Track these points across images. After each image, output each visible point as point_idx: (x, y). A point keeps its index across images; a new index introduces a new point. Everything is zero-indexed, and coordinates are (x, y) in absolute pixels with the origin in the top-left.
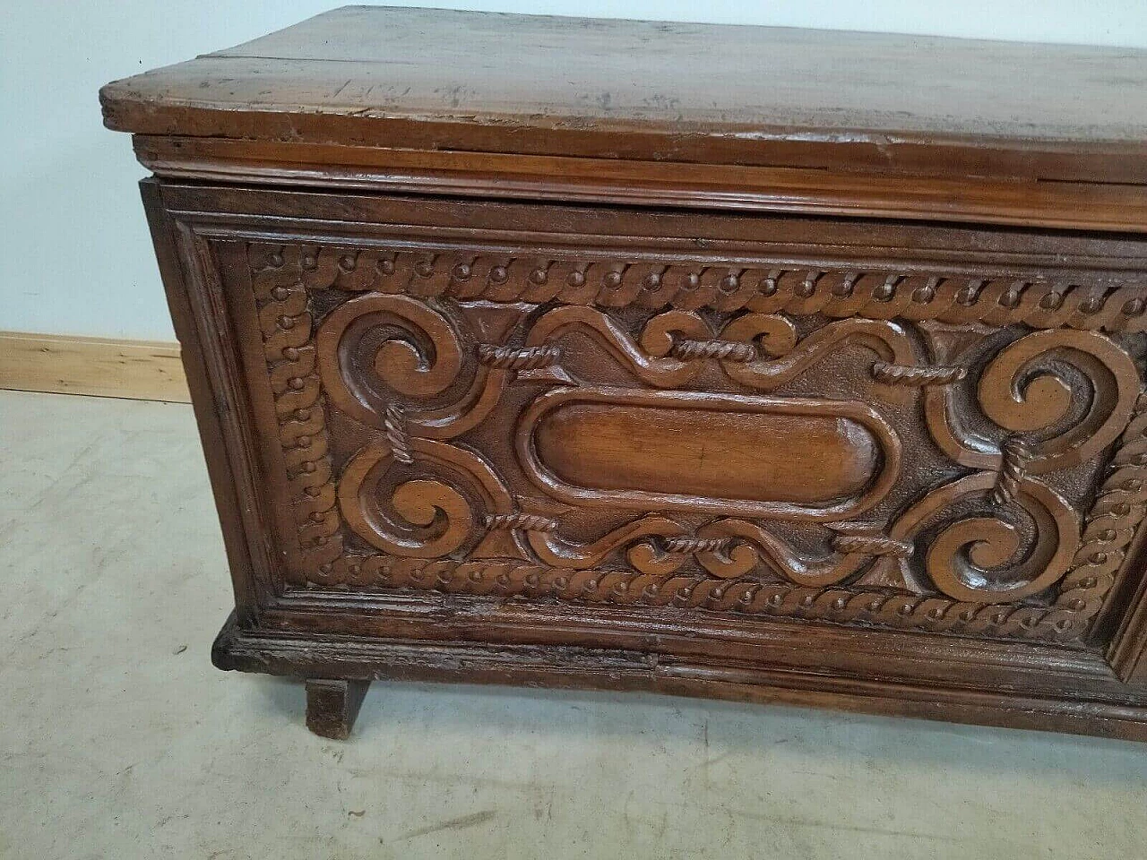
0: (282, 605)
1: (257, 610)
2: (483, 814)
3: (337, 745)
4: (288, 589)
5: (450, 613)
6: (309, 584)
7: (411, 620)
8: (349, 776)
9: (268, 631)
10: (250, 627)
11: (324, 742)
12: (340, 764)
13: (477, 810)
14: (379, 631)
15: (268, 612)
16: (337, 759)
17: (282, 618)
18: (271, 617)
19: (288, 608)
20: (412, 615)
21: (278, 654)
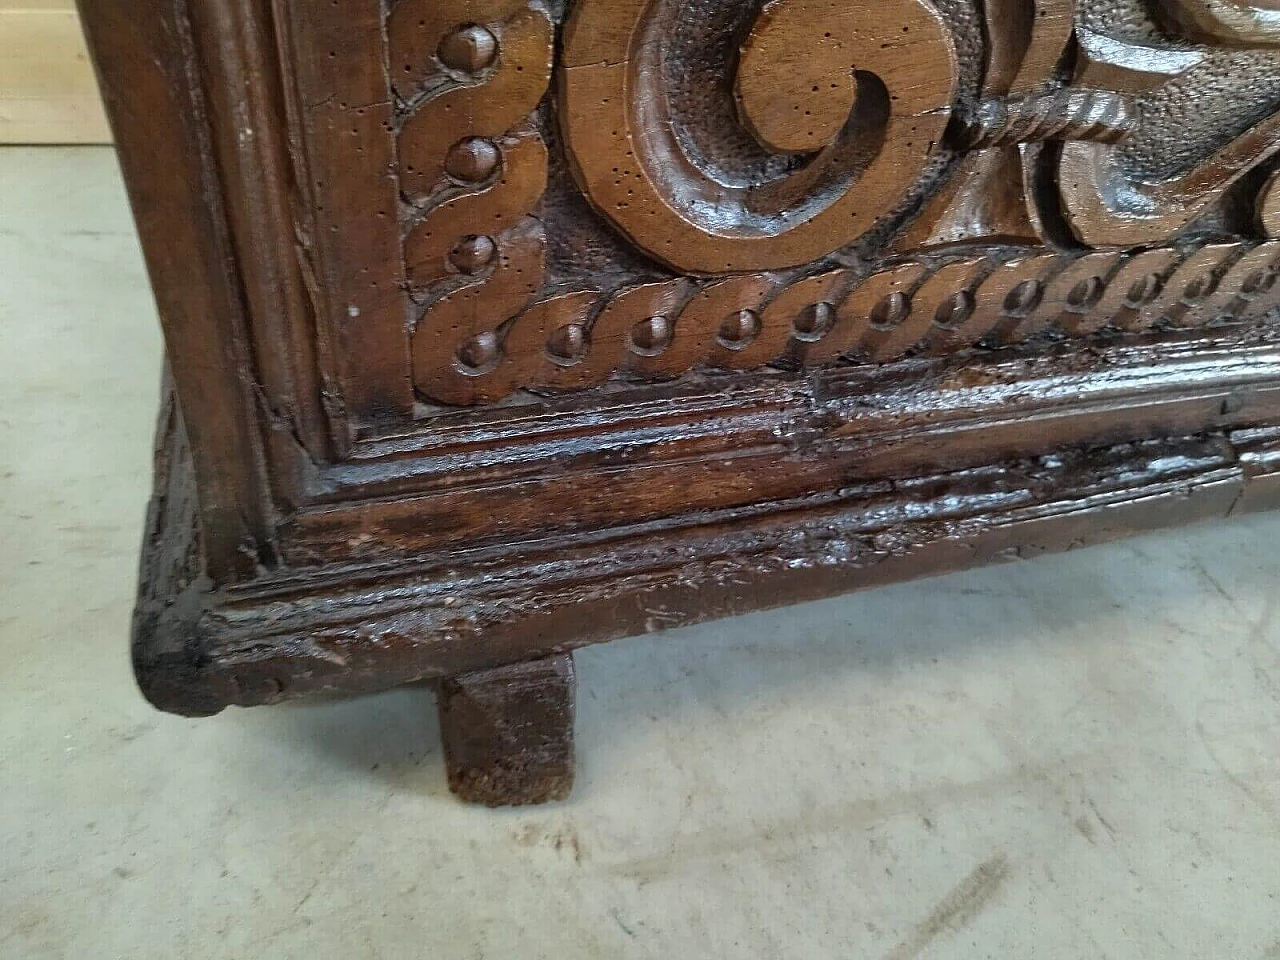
0: (352, 488)
1: (274, 518)
2: (982, 869)
3: (548, 817)
4: (362, 434)
5: (830, 422)
6: (420, 409)
7: (727, 458)
8: (629, 885)
9: (306, 574)
10: (252, 575)
11: (511, 820)
12: (585, 863)
13: (966, 866)
14: (635, 505)
15: (310, 515)
16: (568, 852)
17: (353, 526)
18: (318, 529)
19: (375, 491)
20: (733, 442)
21: (376, 632)
